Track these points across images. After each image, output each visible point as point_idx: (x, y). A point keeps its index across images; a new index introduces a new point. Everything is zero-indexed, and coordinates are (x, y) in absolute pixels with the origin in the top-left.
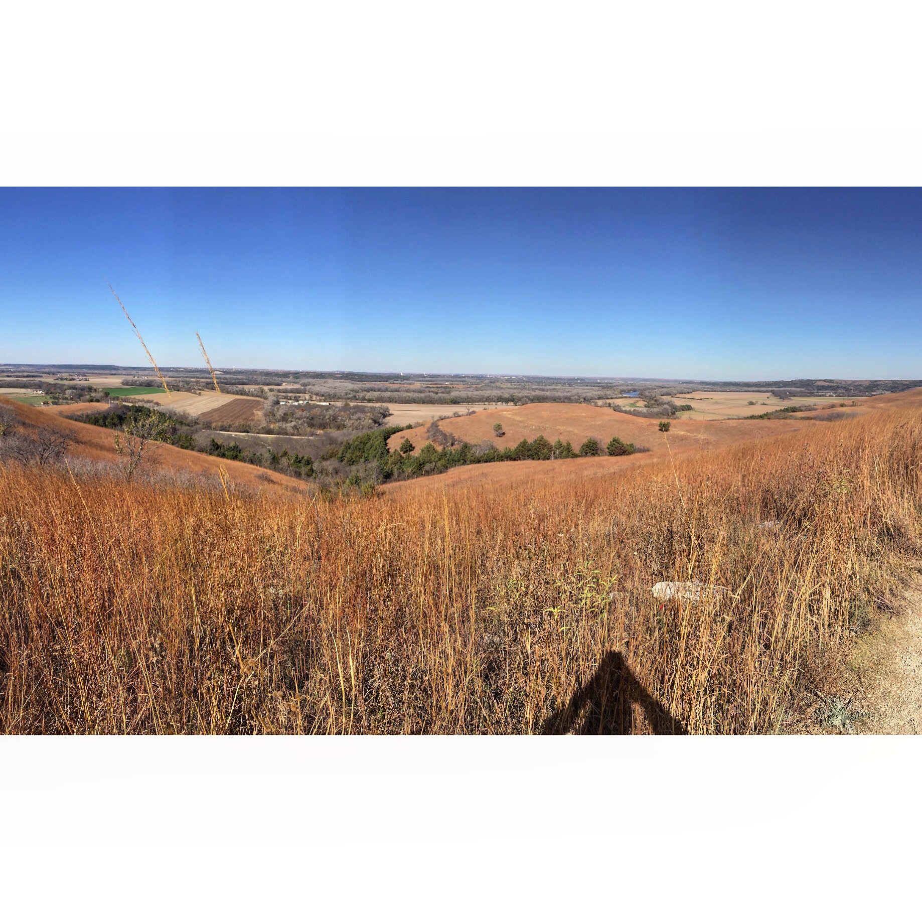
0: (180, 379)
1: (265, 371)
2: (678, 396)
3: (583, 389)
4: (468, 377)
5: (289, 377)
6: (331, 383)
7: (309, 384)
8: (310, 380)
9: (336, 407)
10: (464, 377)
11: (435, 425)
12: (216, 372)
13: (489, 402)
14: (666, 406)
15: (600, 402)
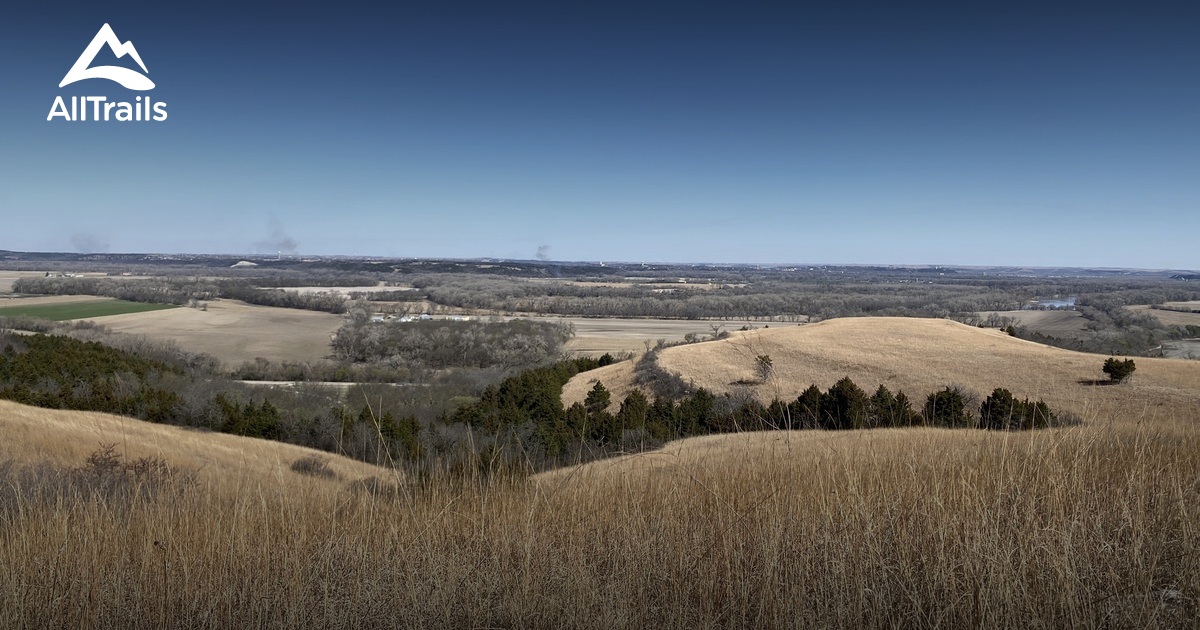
0: (165, 278)
1: (342, 259)
2: (1167, 304)
3: (950, 290)
4: (723, 269)
5: (392, 270)
6: (471, 279)
7: (431, 283)
8: (433, 276)
9: (480, 325)
10: (714, 269)
11: (649, 358)
12: (241, 264)
13: (757, 316)
14: (1134, 327)
15: (984, 316)
